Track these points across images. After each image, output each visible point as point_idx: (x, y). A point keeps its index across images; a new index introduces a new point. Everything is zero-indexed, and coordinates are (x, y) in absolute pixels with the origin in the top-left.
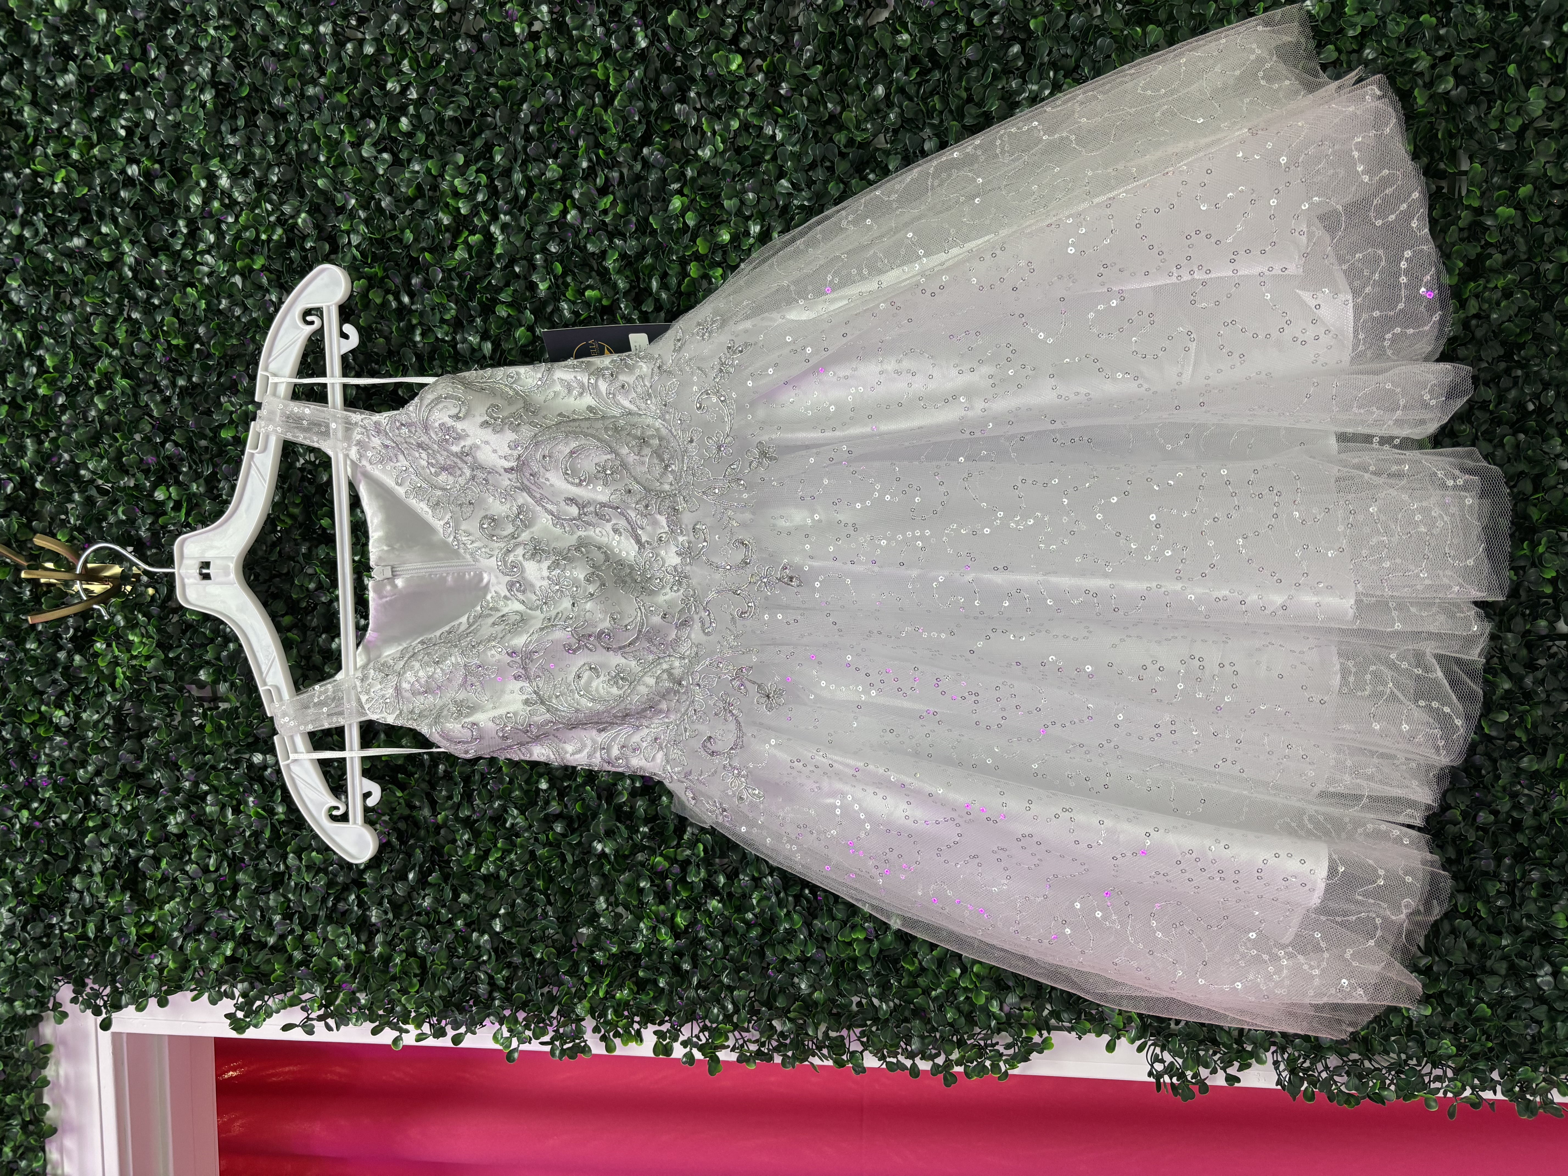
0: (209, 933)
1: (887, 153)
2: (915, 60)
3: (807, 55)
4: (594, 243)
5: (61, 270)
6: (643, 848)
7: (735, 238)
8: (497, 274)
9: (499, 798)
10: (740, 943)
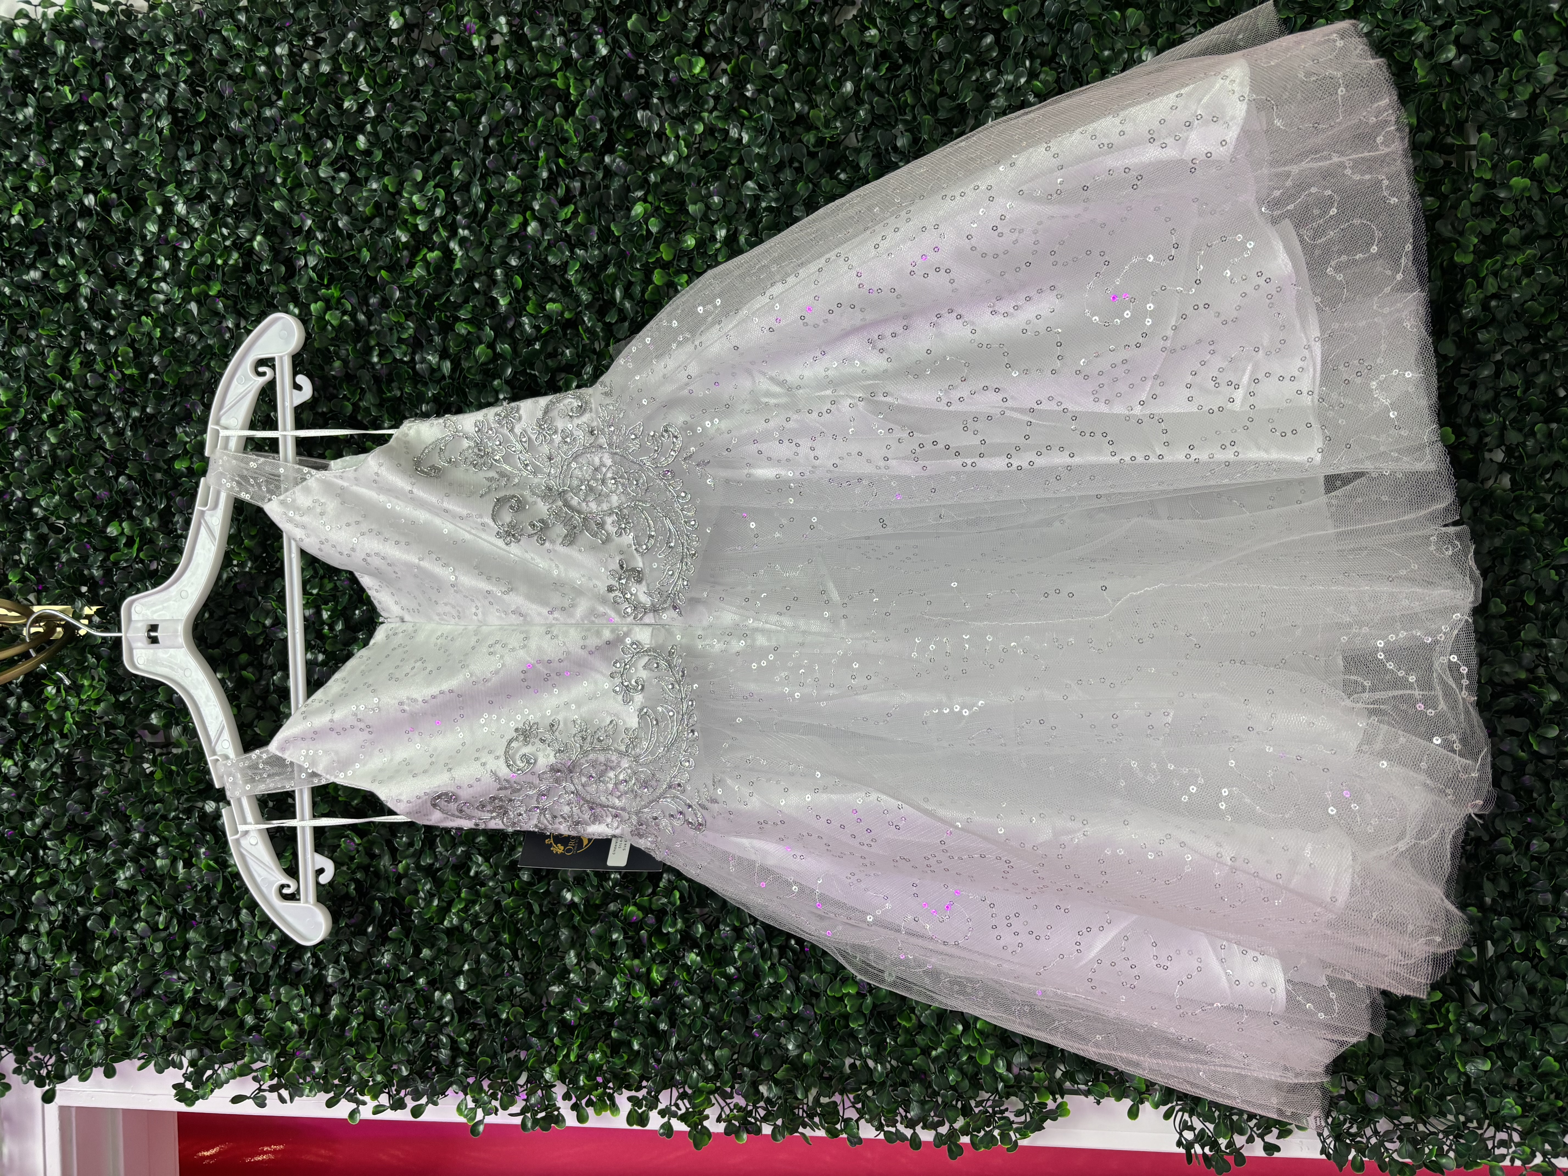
0: (159, 996)
1: (858, 151)
2: (884, 55)
3: (772, 54)
4: (555, 255)
5: (18, 303)
6: (616, 897)
7: (701, 244)
8: (456, 289)
9: (462, 844)
10: (721, 1000)
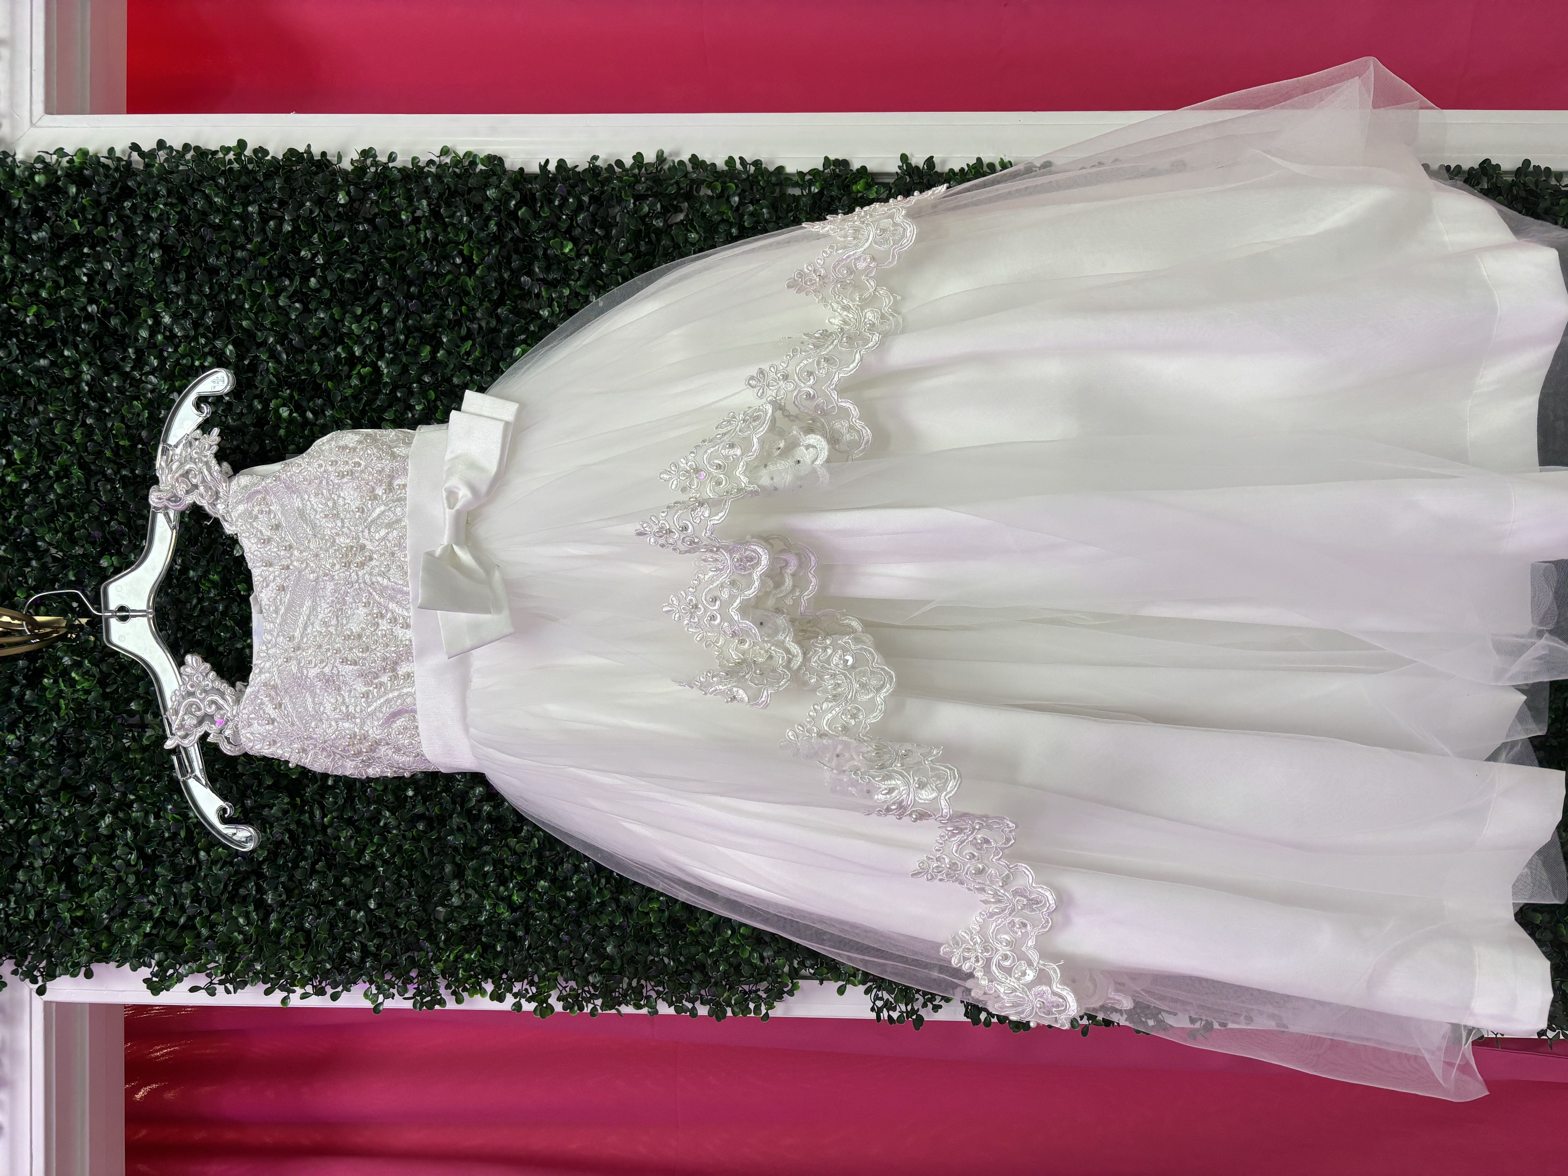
0: (131, 915)
5: (29, 383)
9: (375, 802)
10: (562, 914)
